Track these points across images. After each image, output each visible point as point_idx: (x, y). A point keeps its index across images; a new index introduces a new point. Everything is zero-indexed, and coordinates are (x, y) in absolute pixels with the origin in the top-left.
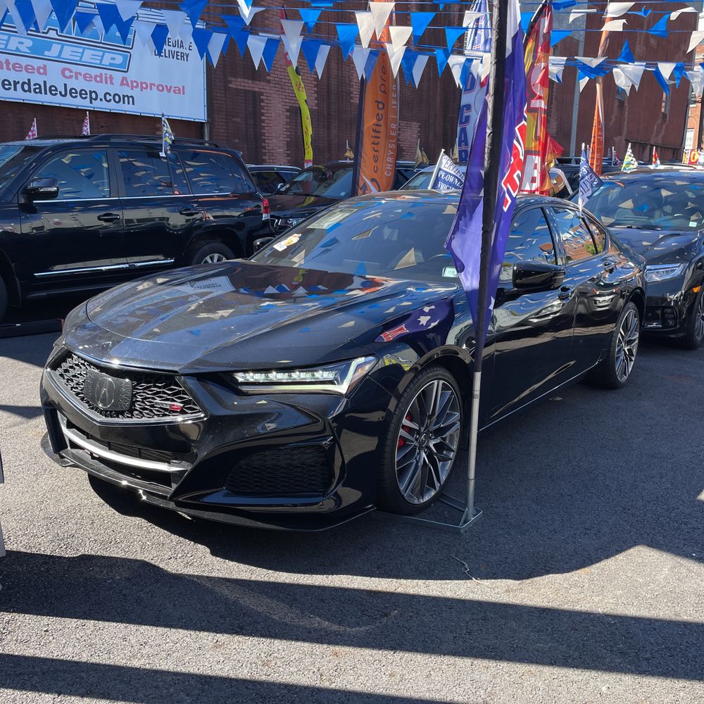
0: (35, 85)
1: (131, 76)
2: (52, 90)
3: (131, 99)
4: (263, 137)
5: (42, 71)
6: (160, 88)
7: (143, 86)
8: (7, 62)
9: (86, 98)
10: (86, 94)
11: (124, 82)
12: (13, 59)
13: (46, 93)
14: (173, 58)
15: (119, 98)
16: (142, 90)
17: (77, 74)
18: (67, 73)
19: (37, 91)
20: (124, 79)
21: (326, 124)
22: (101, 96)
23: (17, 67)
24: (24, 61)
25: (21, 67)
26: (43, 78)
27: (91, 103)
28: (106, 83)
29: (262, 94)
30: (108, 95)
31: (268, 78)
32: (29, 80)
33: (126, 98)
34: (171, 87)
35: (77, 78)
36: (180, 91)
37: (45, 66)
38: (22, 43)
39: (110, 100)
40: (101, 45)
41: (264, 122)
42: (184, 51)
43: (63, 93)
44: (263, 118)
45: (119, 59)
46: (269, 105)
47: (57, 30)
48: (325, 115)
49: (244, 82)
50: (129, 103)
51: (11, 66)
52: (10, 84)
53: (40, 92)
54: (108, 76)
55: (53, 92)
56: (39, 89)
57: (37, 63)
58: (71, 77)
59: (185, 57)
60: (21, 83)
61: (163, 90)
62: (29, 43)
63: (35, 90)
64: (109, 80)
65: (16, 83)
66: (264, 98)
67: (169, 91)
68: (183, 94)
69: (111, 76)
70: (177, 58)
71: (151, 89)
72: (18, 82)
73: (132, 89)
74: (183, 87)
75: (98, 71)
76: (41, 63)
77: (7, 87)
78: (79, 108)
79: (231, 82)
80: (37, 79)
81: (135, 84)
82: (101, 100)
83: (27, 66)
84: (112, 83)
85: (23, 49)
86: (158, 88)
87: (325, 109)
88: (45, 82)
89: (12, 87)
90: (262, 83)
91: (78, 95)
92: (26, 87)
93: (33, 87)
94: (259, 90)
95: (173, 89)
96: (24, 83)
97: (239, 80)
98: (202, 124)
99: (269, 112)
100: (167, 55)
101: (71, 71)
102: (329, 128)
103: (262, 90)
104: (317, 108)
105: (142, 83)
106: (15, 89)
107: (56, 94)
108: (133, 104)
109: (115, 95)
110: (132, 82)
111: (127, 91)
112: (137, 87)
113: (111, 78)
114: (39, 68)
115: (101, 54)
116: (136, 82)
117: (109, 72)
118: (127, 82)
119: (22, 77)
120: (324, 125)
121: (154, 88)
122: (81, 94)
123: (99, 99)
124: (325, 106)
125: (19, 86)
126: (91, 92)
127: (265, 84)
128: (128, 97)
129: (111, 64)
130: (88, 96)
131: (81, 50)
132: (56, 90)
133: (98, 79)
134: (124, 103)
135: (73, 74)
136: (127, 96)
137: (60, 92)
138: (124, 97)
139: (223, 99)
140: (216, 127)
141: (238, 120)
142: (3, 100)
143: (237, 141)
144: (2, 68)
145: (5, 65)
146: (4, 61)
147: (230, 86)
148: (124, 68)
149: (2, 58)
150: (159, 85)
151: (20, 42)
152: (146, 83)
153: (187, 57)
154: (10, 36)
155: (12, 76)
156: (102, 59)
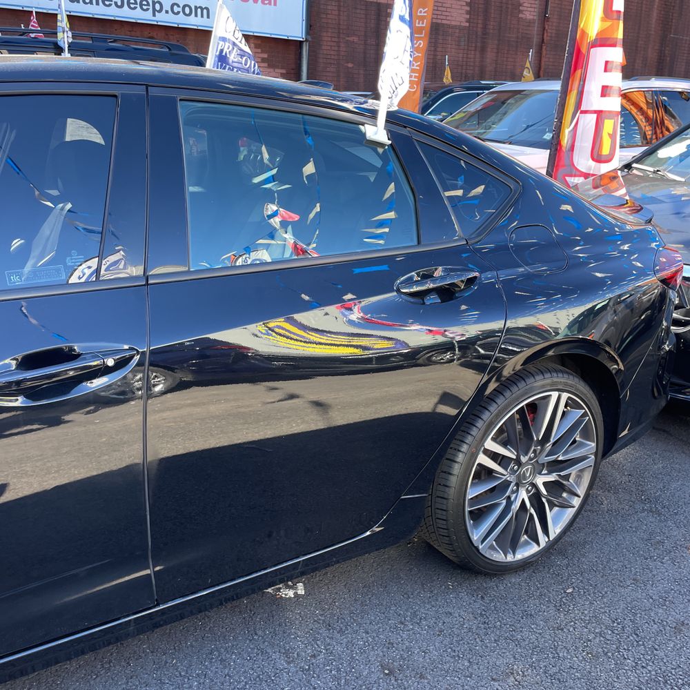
3: (205, 11)
9: (148, 9)
10: (148, 4)
13: (98, 4)
15: (189, 10)
21: (479, 44)
22: (167, 7)
27: (154, 15)
30: (175, 7)
33: (199, 10)
39: (178, 13)
43: (119, 4)
48: (479, 33)
50: (202, 16)
55: (107, 3)
68: (275, 5)
78: (139, 21)
82: (167, 12)
87: (480, 26)
91: (138, 6)
94: (385, 2)
98: (301, 42)
102: (483, 50)
104: (467, 24)
107: (110, 5)
108: (208, 17)
109: (185, 6)
120: (476, 47)
122: (141, 5)
123: (164, 11)
124: (480, 21)
126: (154, 3)
128: (202, 9)
130: (151, 7)
134: (196, 15)
136: (200, 7)
137: (116, 3)
138: (196, 8)
139: (334, 12)
140: (323, 47)
141: (355, 39)
142: (45, 11)
143: (350, 65)
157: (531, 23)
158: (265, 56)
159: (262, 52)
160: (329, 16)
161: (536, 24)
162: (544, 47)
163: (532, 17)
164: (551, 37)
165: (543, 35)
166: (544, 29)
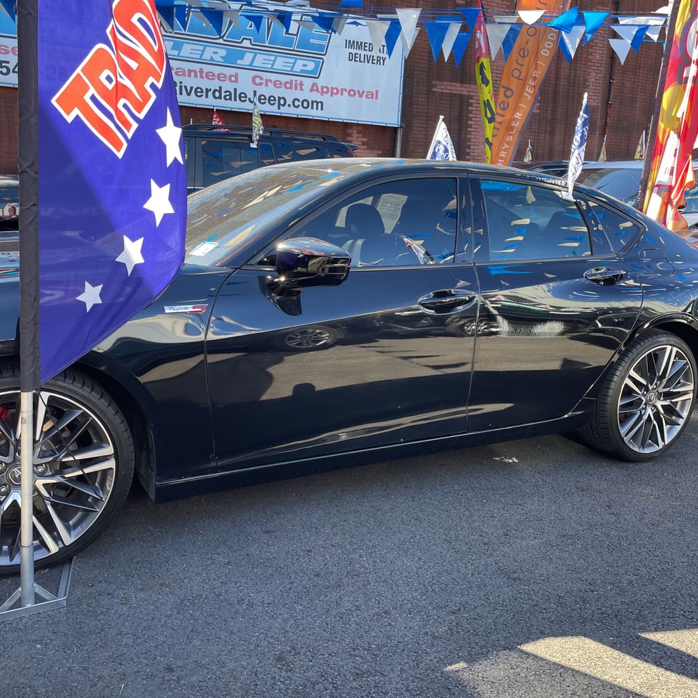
0: (226, 92)
1: (321, 82)
2: (242, 97)
3: (320, 104)
5: (233, 79)
6: (352, 93)
7: (334, 91)
8: (201, 70)
9: (274, 104)
10: (275, 100)
11: (314, 88)
12: (207, 68)
13: (235, 100)
14: (368, 62)
15: (307, 104)
16: (332, 96)
17: (267, 81)
18: (258, 80)
19: (228, 97)
20: (314, 84)
21: (548, 128)
22: (289, 101)
23: (209, 76)
24: (217, 70)
25: (214, 75)
26: (234, 85)
27: (279, 108)
28: (296, 89)
29: (471, 97)
30: (296, 101)
32: (220, 88)
33: (315, 104)
34: (363, 92)
35: (267, 85)
36: (373, 95)
37: (237, 74)
38: (217, 53)
39: (298, 106)
40: (294, 52)
41: (471, 127)
42: (381, 55)
43: (252, 100)
45: (311, 66)
46: (479, 109)
47: (250, 40)
48: (549, 119)
49: (451, 85)
50: (317, 109)
51: (204, 75)
52: (202, 92)
53: (230, 99)
54: (298, 82)
55: (243, 99)
56: (229, 96)
57: (229, 71)
58: (261, 84)
59: (381, 61)
60: (212, 90)
61: (354, 95)
62: (223, 52)
63: (225, 97)
64: (298, 86)
65: (208, 91)
66: (473, 101)
67: (361, 96)
68: (377, 98)
69: (301, 82)
70: (372, 63)
71: (342, 94)
72: (210, 90)
73: (322, 95)
74: (377, 92)
75: (288, 78)
76: (233, 71)
77: (199, 94)
78: (267, 113)
79: (435, 86)
80: (228, 86)
81: (325, 90)
82: (289, 106)
83: (219, 75)
84: (302, 89)
85: (217, 58)
86: (349, 94)
87: (550, 112)
88: (235, 90)
89: (204, 94)
90: (471, 86)
91: (267, 101)
92: (217, 94)
93: (223, 94)
94: (467, 93)
95: (365, 94)
96: (215, 91)
97: (445, 83)
98: (396, 129)
99: (478, 116)
100: (362, 60)
101: (261, 78)
102: (552, 132)
103: (471, 94)
104: (538, 111)
105: (333, 89)
106: (207, 97)
107: (245, 101)
108: (322, 109)
109: (304, 101)
110: (322, 87)
111: (316, 96)
112: (327, 92)
113: (301, 84)
114: (231, 76)
115: (292, 61)
116: (326, 87)
117: (300, 79)
118: (317, 87)
119: (214, 85)
120: (546, 130)
121: (345, 94)
122: (269, 100)
123: (287, 105)
124: (549, 109)
125: (210, 93)
126: (279, 98)
127: (475, 87)
128: (317, 103)
129: (302, 71)
130: (277, 102)
131: (273, 58)
132: (246, 97)
133: (288, 85)
134: (312, 108)
135: (264, 81)
136: (316, 102)
137: (250, 99)
138: (313, 102)
139: (424, 104)
140: (414, 132)
142: (194, 106)
144: (196, 76)
145: (198, 74)
146: (198, 70)
147: (434, 89)
148: (315, 74)
149: (197, 67)
150: (350, 91)
151: (214, 53)
152: (337, 89)
153: (384, 61)
154: (205, 47)
155: (205, 84)
156: (294, 65)
157: (595, 109)
158: (365, 140)
159: (364, 137)
160: (419, 106)
161: (600, 110)
162: (607, 130)
163: (596, 104)
164: (613, 121)
165: (606, 118)
166: (607, 113)
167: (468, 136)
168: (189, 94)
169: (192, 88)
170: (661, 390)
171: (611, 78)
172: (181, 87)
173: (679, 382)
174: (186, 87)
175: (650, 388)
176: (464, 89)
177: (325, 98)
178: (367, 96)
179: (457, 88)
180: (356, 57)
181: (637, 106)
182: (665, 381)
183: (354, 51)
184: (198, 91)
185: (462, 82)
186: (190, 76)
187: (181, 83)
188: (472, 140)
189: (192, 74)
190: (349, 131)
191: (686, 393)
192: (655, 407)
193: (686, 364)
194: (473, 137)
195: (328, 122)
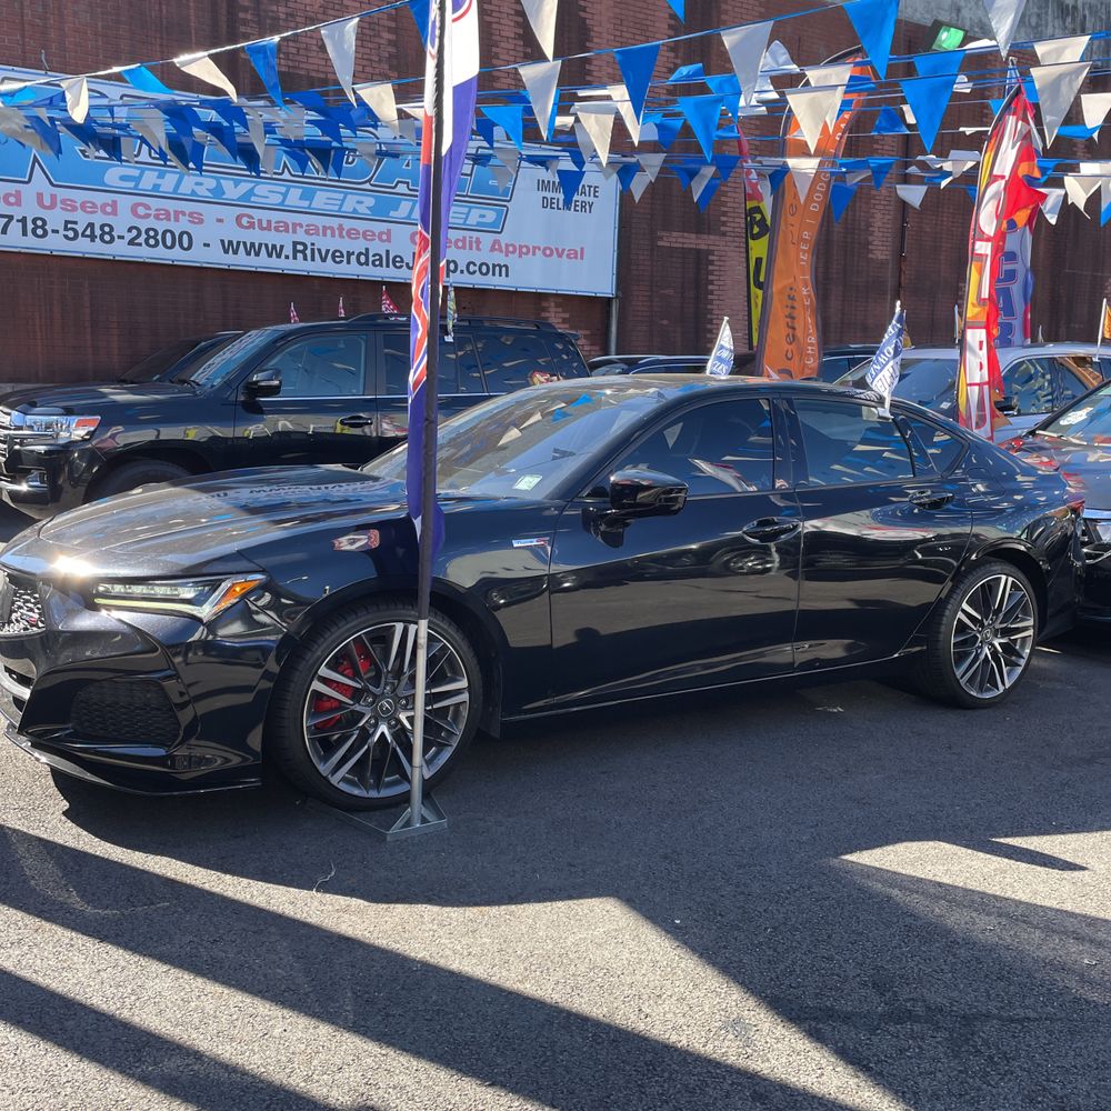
0: (374, 255)
1: (504, 238)
2: (397, 261)
3: (504, 269)
4: (709, 316)
5: (384, 237)
6: (548, 252)
7: (523, 251)
8: (341, 228)
11: (495, 247)
12: (348, 224)
13: (388, 266)
14: (569, 209)
15: (485, 268)
16: (520, 256)
19: (377, 263)
20: (496, 242)
22: (462, 266)
23: (352, 234)
24: (361, 226)
25: (358, 233)
26: (386, 246)
27: (450, 277)
28: (471, 248)
29: (711, 252)
30: (472, 265)
31: (723, 229)
32: (367, 250)
33: (497, 268)
34: (563, 250)
36: (576, 254)
37: (389, 231)
38: (362, 203)
39: (474, 272)
40: (467, 199)
42: (587, 199)
43: (411, 265)
44: (710, 287)
45: (490, 216)
46: (722, 268)
47: (408, 183)
49: (683, 237)
50: (500, 275)
51: (344, 233)
52: (342, 256)
53: (381, 265)
54: (474, 240)
55: (398, 264)
56: (379, 261)
57: (379, 228)
59: (587, 207)
60: (356, 253)
61: (551, 255)
62: (370, 201)
63: (373, 261)
64: (474, 245)
65: (350, 254)
66: (715, 258)
67: (560, 256)
68: (582, 258)
69: (478, 239)
70: (575, 210)
71: (534, 254)
72: (353, 253)
73: (507, 255)
74: (582, 249)
75: (463, 234)
76: (384, 227)
77: (338, 259)
79: (661, 238)
80: (377, 247)
81: (511, 249)
82: (462, 272)
83: (364, 233)
84: (478, 249)
85: (362, 209)
86: (544, 254)
88: (388, 252)
89: (345, 259)
90: (711, 237)
92: (363, 259)
93: (371, 259)
94: (706, 248)
95: (566, 252)
96: (360, 254)
97: (675, 234)
98: (608, 301)
99: (722, 278)
100: (561, 206)
103: (711, 248)
105: (521, 247)
106: (349, 262)
107: (401, 267)
108: (507, 275)
109: (482, 264)
110: (507, 246)
111: (499, 258)
112: (514, 252)
113: (478, 242)
114: (381, 233)
115: (466, 210)
116: (512, 245)
117: (475, 234)
118: (500, 246)
119: (358, 246)
121: (539, 253)
123: (459, 272)
125: (353, 258)
126: (450, 263)
127: (717, 238)
128: (500, 267)
129: (478, 224)
130: (446, 268)
132: (402, 261)
133: (460, 244)
134: (494, 274)
136: (499, 265)
137: (407, 264)
138: (494, 266)
139: (646, 263)
140: (634, 303)
141: (670, 292)
142: (332, 276)
143: (665, 322)
144: (333, 235)
145: (337, 232)
146: (336, 226)
147: (660, 243)
148: (497, 228)
149: (334, 222)
150: (545, 249)
151: (358, 202)
152: (527, 247)
153: (590, 207)
154: (346, 194)
155: (345, 245)
156: (467, 218)
157: (883, 263)
158: (567, 316)
159: (564, 312)
160: (640, 267)
161: (890, 265)
162: (902, 292)
163: (884, 257)
164: (909, 280)
165: (900, 276)
166: (901, 269)
167: (709, 307)
168: (324, 260)
169: (328, 251)
170: (998, 626)
171: (904, 220)
172: (313, 250)
173: (1017, 617)
174: (319, 251)
175: (986, 624)
176: (699, 241)
177: (511, 261)
178: (568, 256)
179: (691, 241)
180: (552, 203)
181: (942, 257)
182: (1001, 615)
183: (549, 195)
184: (336, 256)
185: (698, 232)
186: (325, 235)
187: (313, 244)
188: (714, 312)
189: (329, 232)
190: (545, 304)
191: (1025, 629)
192: (993, 645)
193: (1024, 596)
194: (715, 307)
195: (516, 292)
